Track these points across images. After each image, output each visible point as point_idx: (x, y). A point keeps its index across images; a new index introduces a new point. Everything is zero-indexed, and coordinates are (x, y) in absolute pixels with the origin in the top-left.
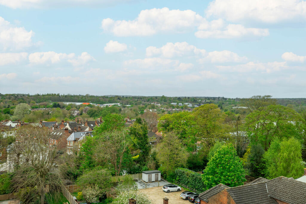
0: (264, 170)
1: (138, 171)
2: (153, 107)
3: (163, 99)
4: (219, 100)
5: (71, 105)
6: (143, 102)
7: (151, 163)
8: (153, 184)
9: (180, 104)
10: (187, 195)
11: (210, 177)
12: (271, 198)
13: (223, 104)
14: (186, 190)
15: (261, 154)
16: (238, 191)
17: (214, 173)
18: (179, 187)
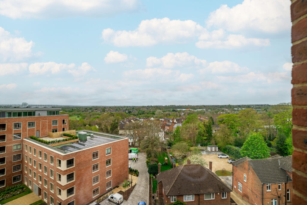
0: (287, 150)
1: (206, 145)
2: (223, 111)
3: (229, 106)
4: (265, 106)
5: (180, 110)
6: (218, 108)
7: (213, 141)
8: (213, 152)
9: (239, 109)
10: (231, 161)
11: (245, 151)
12: (281, 169)
13: (268, 108)
14: (232, 158)
15: (285, 140)
16: (256, 162)
17: (247, 149)
18: (227, 156)
